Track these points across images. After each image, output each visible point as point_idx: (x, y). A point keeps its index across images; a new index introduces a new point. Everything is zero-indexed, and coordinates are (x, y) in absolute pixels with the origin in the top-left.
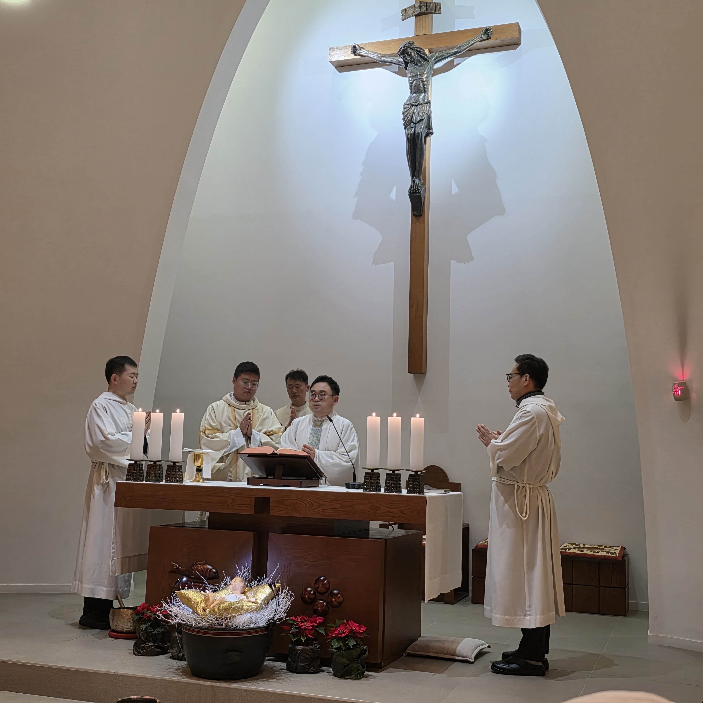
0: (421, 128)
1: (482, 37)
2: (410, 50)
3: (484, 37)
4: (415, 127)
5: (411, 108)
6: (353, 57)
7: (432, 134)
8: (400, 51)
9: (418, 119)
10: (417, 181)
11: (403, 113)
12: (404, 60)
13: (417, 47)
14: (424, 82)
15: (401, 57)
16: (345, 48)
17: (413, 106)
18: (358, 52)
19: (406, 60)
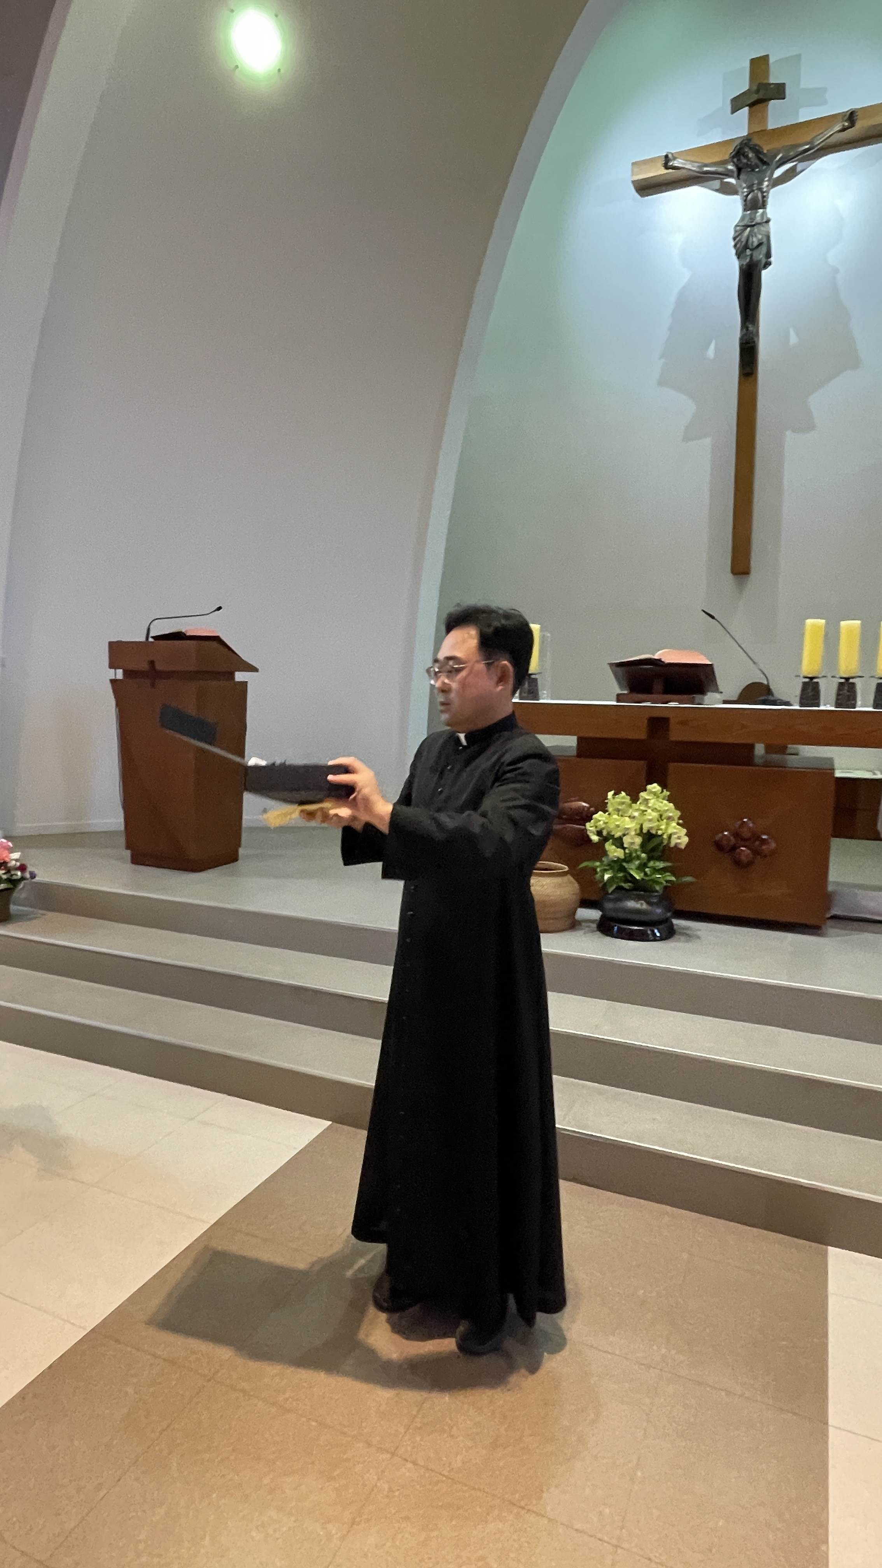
0: (760, 255)
1: (843, 125)
2: (747, 150)
3: (846, 124)
4: (751, 255)
5: (746, 229)
6: (663, 171)
7: (769, 264)
8: (734, 150)
9: (756, 244)
10: (751, 328)
11: (734, 239)
12: (737, 166)
13: (756, 145)
14: (764, 192)
15: (734, 162)
16: (652, 160)
17: (748, 226)
18: (671, 164)
19: (740, 166)
